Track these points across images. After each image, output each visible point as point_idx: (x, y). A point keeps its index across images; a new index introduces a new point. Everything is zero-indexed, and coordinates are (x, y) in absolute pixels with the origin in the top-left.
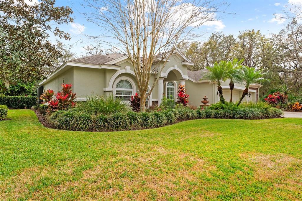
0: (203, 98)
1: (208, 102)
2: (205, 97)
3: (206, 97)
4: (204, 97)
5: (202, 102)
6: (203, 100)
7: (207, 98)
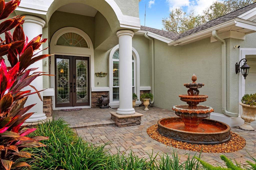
0: (187, 86)
1: (203, 100)
2: (194, 80)
3: (197, 82)
4: (191, 82)
5: (183, 99)
6: (185, 92)
7: (201, 85)
